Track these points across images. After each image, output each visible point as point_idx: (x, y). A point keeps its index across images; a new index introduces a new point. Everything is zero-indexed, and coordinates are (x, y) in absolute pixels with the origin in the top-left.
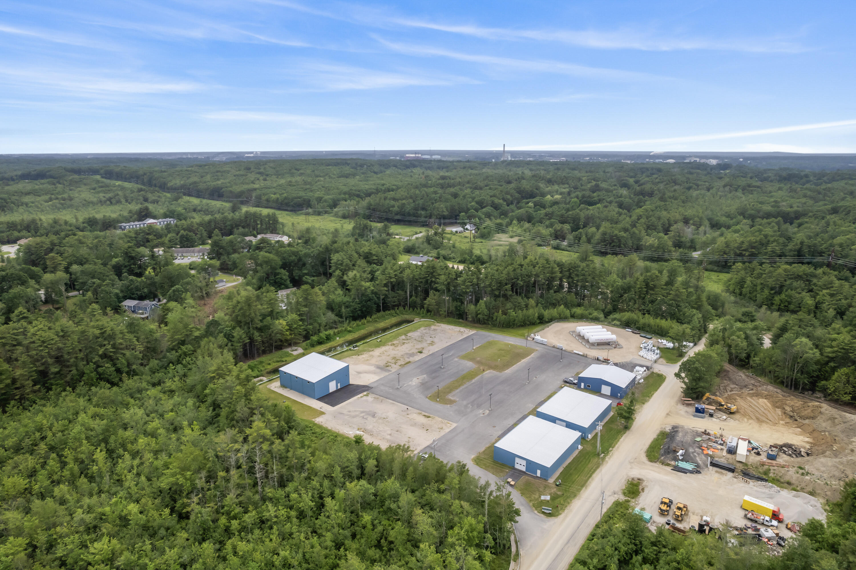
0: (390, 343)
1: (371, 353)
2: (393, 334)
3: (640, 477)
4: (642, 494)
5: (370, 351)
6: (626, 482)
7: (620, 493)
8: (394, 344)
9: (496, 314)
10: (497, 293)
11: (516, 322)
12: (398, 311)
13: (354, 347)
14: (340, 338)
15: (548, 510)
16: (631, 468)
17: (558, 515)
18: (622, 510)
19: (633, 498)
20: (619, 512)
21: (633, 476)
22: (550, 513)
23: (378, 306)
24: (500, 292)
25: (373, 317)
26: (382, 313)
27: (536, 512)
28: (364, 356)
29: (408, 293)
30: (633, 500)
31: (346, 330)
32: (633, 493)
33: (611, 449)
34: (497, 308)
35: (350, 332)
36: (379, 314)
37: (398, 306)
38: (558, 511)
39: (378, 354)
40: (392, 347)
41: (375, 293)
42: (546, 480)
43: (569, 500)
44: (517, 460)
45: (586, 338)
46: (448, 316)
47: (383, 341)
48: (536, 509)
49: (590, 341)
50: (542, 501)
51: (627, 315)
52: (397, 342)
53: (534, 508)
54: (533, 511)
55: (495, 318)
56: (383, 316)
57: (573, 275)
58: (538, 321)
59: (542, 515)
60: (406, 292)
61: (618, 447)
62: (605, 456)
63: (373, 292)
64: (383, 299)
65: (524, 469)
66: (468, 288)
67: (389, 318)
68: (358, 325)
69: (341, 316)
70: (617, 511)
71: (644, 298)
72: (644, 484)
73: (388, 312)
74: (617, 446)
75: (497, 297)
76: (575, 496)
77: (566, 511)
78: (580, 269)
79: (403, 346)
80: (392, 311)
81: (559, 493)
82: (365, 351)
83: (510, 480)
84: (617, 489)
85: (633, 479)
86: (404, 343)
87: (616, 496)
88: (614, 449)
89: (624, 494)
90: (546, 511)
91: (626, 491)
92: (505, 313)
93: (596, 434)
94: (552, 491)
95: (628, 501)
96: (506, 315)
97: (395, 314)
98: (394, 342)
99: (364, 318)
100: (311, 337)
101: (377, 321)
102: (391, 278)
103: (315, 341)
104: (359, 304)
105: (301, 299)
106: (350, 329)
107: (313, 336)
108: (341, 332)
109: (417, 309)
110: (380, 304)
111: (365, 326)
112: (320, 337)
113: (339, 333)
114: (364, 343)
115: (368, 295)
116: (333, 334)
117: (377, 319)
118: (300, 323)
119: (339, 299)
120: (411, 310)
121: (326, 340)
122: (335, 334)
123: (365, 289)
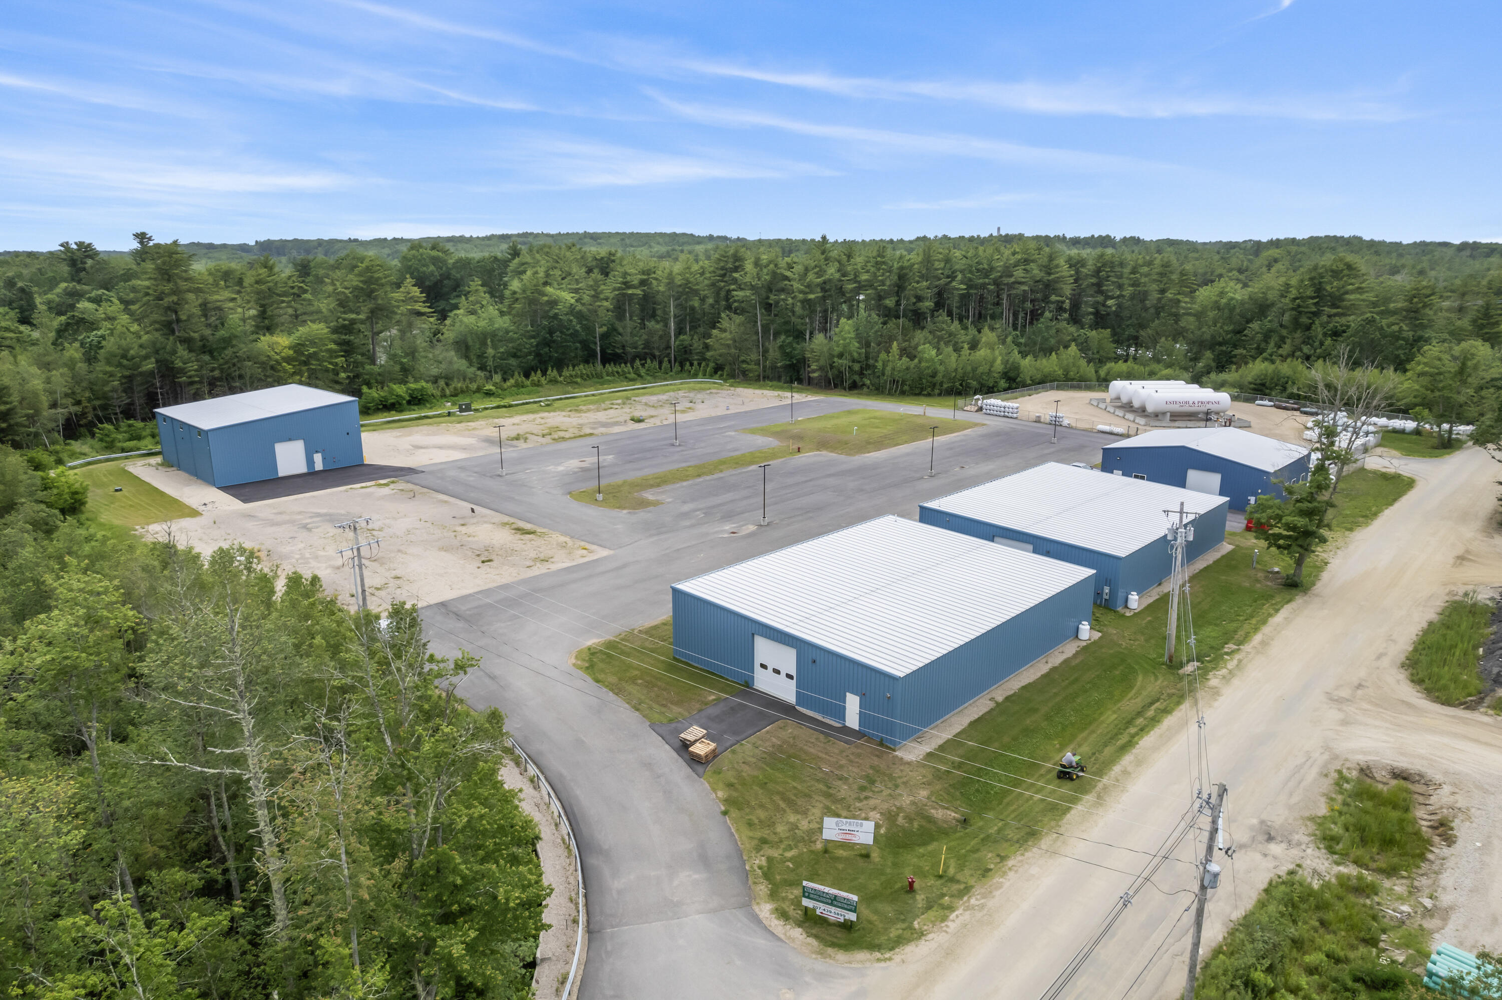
1: (498, 420)
3: (1403, 763)
4: (1439, 850)
6: (1326, 785)
7: (1301, 836)
8: (578, 410)
9: (883, 356)
10: (890, 302)
11: (939, 377)
12: (643, 371)
13: (463, 411)
15: (833, 901)
16: (1345, 723)
17: (898, 942)
18: (1330, 942)
19: (1391, 872)
20: (1313, 958)
21: (1362, 759)
22: (847, 926)
23: (588, 349)
24: (898, 303)
25: (566, 373)
26: (597, 367)
27: (765, 910)
30: (1399, 887)
31: (478, 390)
32: (1387, 843)
33: (1231, 646)
34: (885, 343)
35: (489, 394)
36: (582, 368)
37: (643, 358)
38: (905, 916)
39: (517, 421)
40: (569, 413)
41: (580, 316)
42: (885, 745)
43: (989, 856)
44: (764, 650)
45: (1136, 404)
46: (766, 378)
48: (773, 895)
49: (1150, 408)
50: (828, 848)
51: (1258, 368)
52: (593, 407)
53: (763, 888)
54: (747, 904)
55: (879, 365)
56: (599, 376)
57: (1108, 287)
58: (1003, 384)
59: (797, 933)
61: (1264, 643)
62: (1204, 673)
63: (572, 310)
64: (604, 337)
65: (787, 691)
66: (811, 292)
69: (482, 367)
70: (1297, 944)
71: (1308, 328)
72: (1441, 798)
73: (610, 368)
74: (1257, 638)
75: (889, 314)
76: (1031, 835)
77: (958, 919)
78: (1126, 270)
79: (602, 412)
80: (628, 368)
81: (938, 814)
82: (487, 417)
83: (694, 732)
84: (1278, 817)
85: (1365, 771)
86: (608, 409)
87: (1275, 849)
88: (1246, 648)
89: (1329, 842)
90: (821, 909)
91: (1336, 830)
92: (908, 353)
93: (1164, 599)
94: (906, 800)
95: (1363, 889)
96: (912, 357)
97: (631, 375)
98: (586, 407)
99: (539, 372)
100: (365, 389)
101: (576, 383)
102: (629, 287)
103: (373, 400)
104: (533, 337)
105: (347, 291)
106: (493, 388)
107: (370, 388)
108: (462, 392)
109: (692, 365)
110: (592, 346)
111: (540, 389)
112: (391, 392)
113: (456, 395)
114: (498, 407)
115: (556, 315)
116: (439, 394)
117: (579, 380)
118: (333, 346)
119: (482, 324)
120: (677, 367)
121: (409, 402)
122: (444, 396)
123: (553, 303)
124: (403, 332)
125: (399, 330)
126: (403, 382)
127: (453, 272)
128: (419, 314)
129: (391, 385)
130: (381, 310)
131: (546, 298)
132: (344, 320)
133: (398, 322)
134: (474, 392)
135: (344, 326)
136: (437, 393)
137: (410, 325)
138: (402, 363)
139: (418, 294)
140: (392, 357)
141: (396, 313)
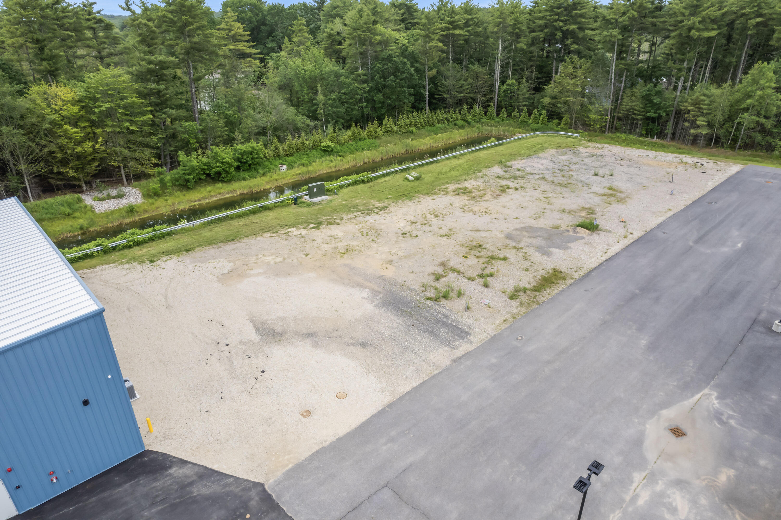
0: (451, 187)
1: (371, 219)
2: (462, 161)
5: (369, 211)
8: (466, 191)
12: (469, 117)
13: (311, 195)
14: (290, 167)
23: (419, 97)
25: (401, 122)
26: (427, 114)
28: (336, 231)
29: (498, 69)
31: (315, 146)
35: (327, 151)
36: (420, 117)
37: (470, 102)
39: (403, 225)
40: (459, 201)
41: (413, 58)
46: (614, 129)
47: (427, 178)
52: (480, 183)
56: (431, 124)
60: (492, 71)
64: (433, 80)
67: (445, 130)
68: (355, 138)
69: (313, 116)
73: (440, 114)
79: (504, 199)
82: (349, 209)
86: (504, 190)
97: (460, 122)
98: (470, 184)
99: (376, 122)
100: (182, 156)
101: (411, 132)
102: (455, 28)
103: (193, 169)
104: (365, 82)
105: (151, 24)
106: (329, 143)
107: (188, 154)
108: (298, 150)
109: (520, 111)
110: (422, 91)
111: (377, 141)
112: (215, 157)
113: (291, 155)
114: (355, 183)
115: (390, 56)
116: (271, 153)
117: (414, 129)
118: (134, 99)
119: (309, 66)
120: (504, 113)
121: (238, 169)
122: (277, 156)
123: (385, 43)
124: (226, 76)
125: (223, 75)
126: (230, 141)
127: (268, 18)
128: (242, 55)
129: (213, 147)
130: (198, 50)
131: (378, 38)
132: (150, 62)
133: (221, 66)
134: (311, 149)
135: (150, 71)
136: (269, 152)
137: (234, 69)
138: (226, 117)
139: (241, 31)
140: (217, 107)
141: (217, 55)
